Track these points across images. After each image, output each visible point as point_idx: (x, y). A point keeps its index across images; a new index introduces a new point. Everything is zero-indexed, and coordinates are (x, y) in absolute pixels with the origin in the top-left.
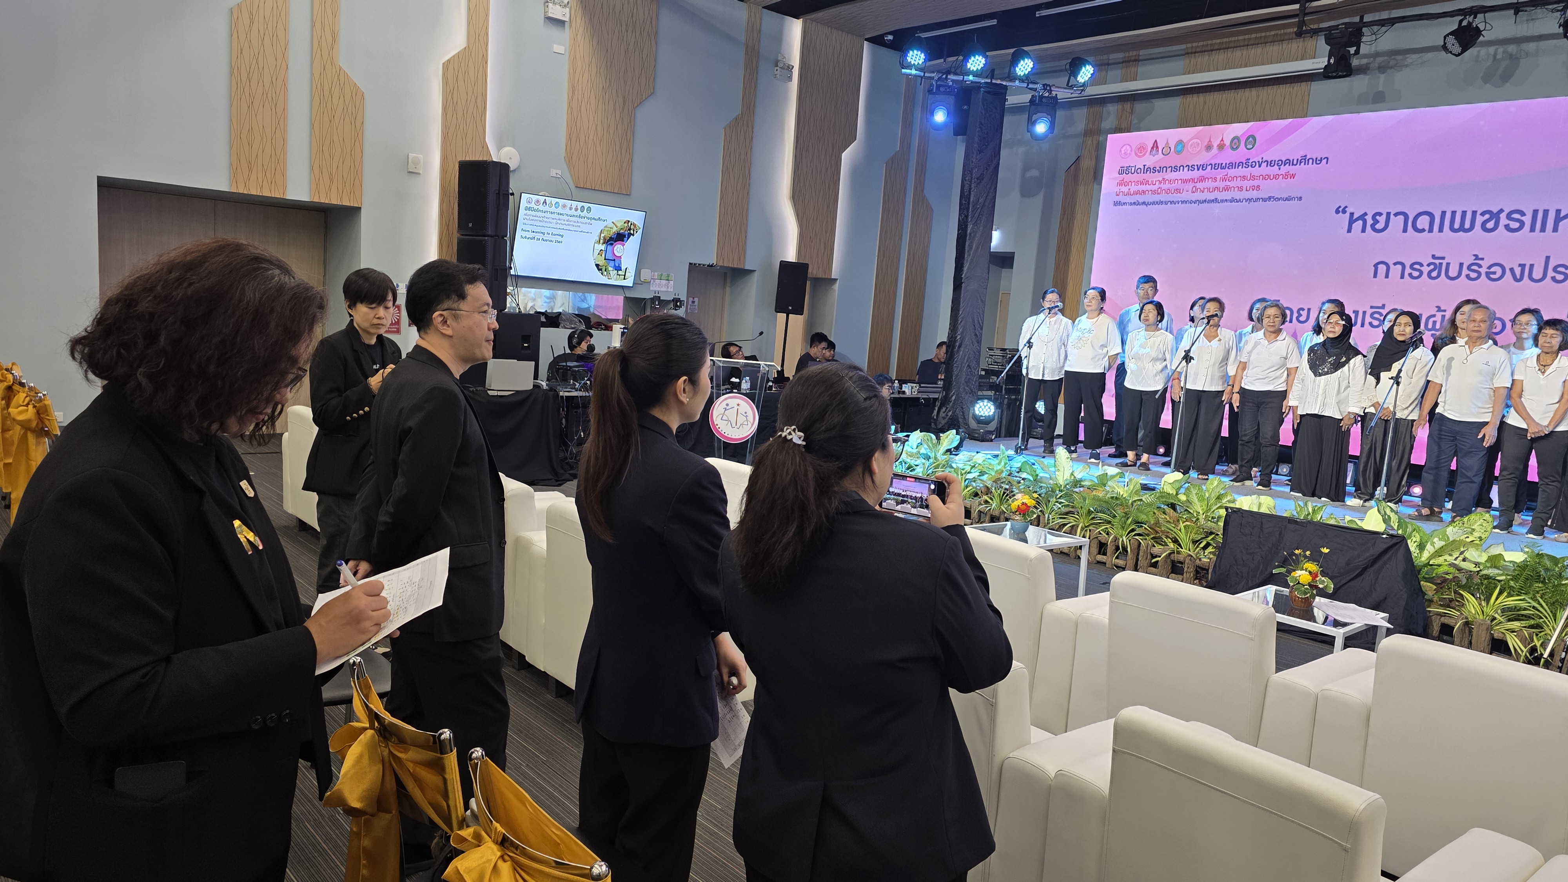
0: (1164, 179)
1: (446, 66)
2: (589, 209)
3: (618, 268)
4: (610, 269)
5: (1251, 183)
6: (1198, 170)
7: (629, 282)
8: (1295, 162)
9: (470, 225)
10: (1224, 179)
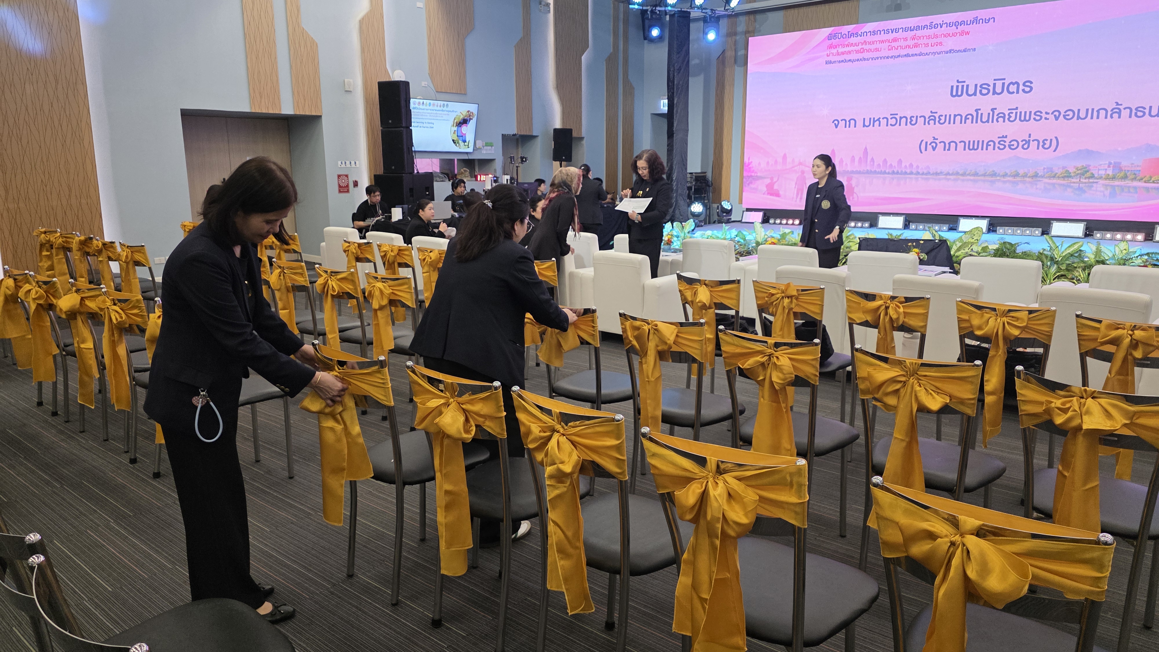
0: (865, 41)
1: (361, 22)
2: (447, 105)
3: (465, 141)
4: (460, 142)
5: (935, 40)
6: (892, 32)
7: (470, 150)
8: (969, 23)
9: (390, 121)
10: (913, 38)
